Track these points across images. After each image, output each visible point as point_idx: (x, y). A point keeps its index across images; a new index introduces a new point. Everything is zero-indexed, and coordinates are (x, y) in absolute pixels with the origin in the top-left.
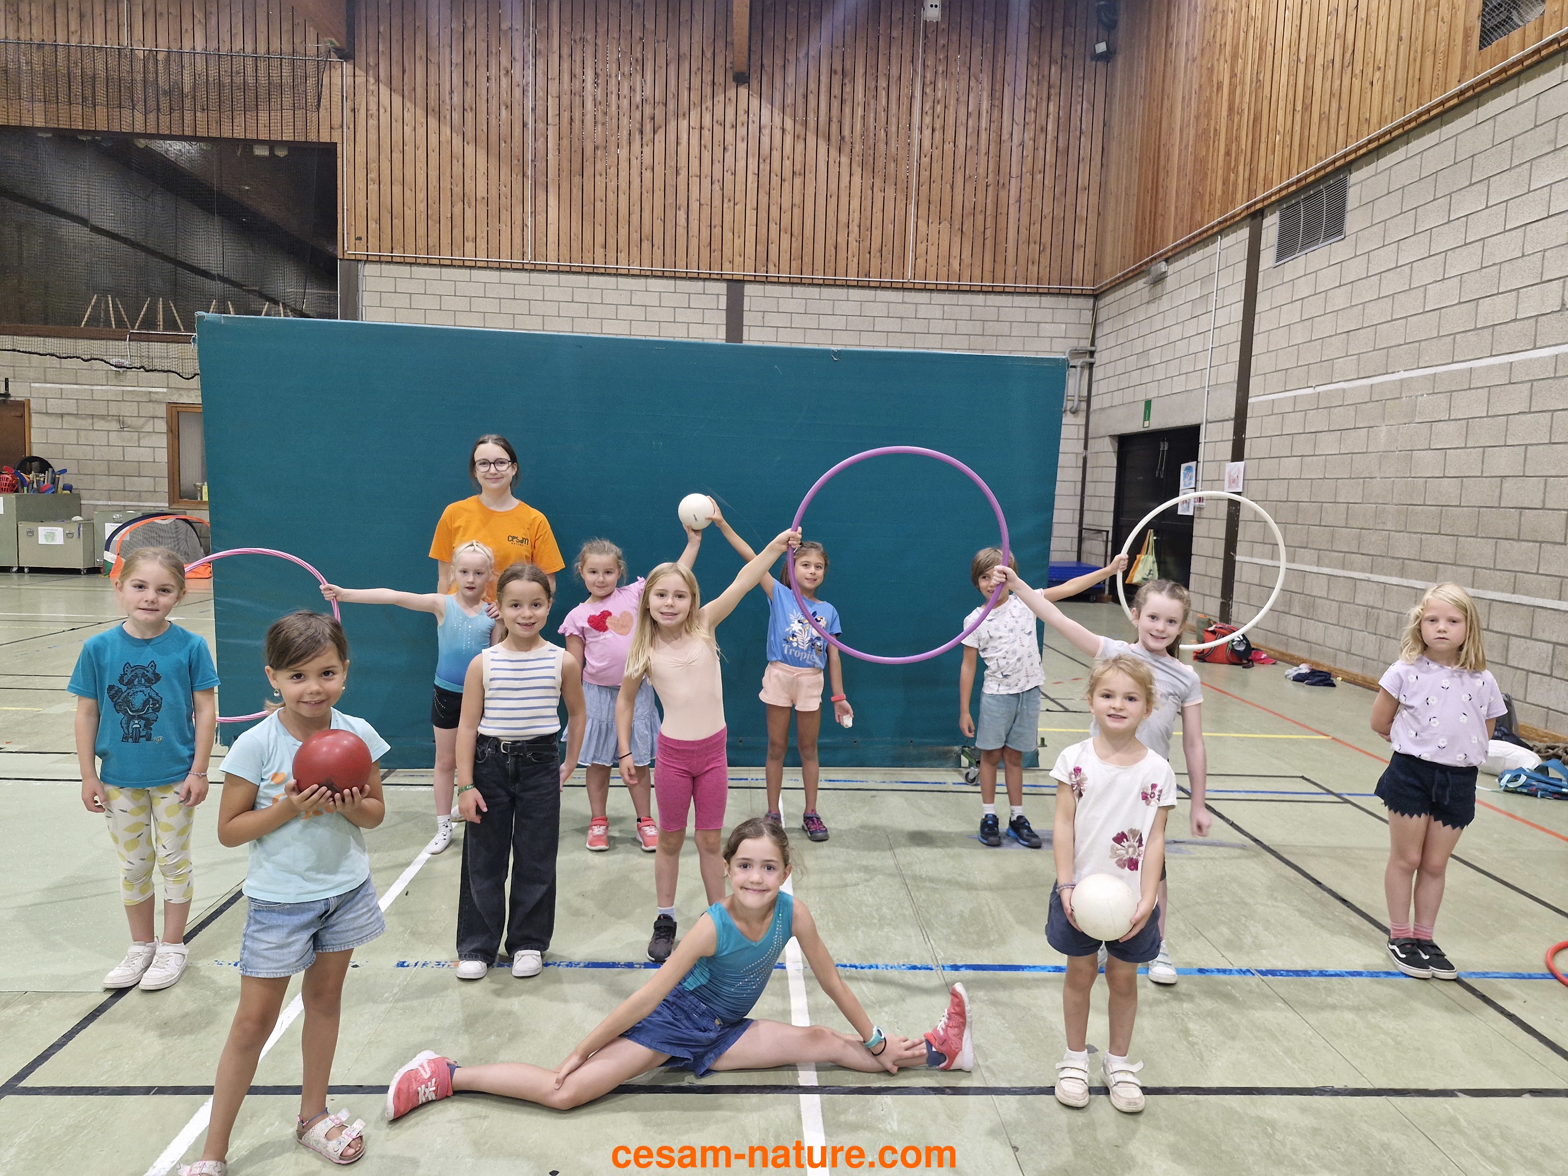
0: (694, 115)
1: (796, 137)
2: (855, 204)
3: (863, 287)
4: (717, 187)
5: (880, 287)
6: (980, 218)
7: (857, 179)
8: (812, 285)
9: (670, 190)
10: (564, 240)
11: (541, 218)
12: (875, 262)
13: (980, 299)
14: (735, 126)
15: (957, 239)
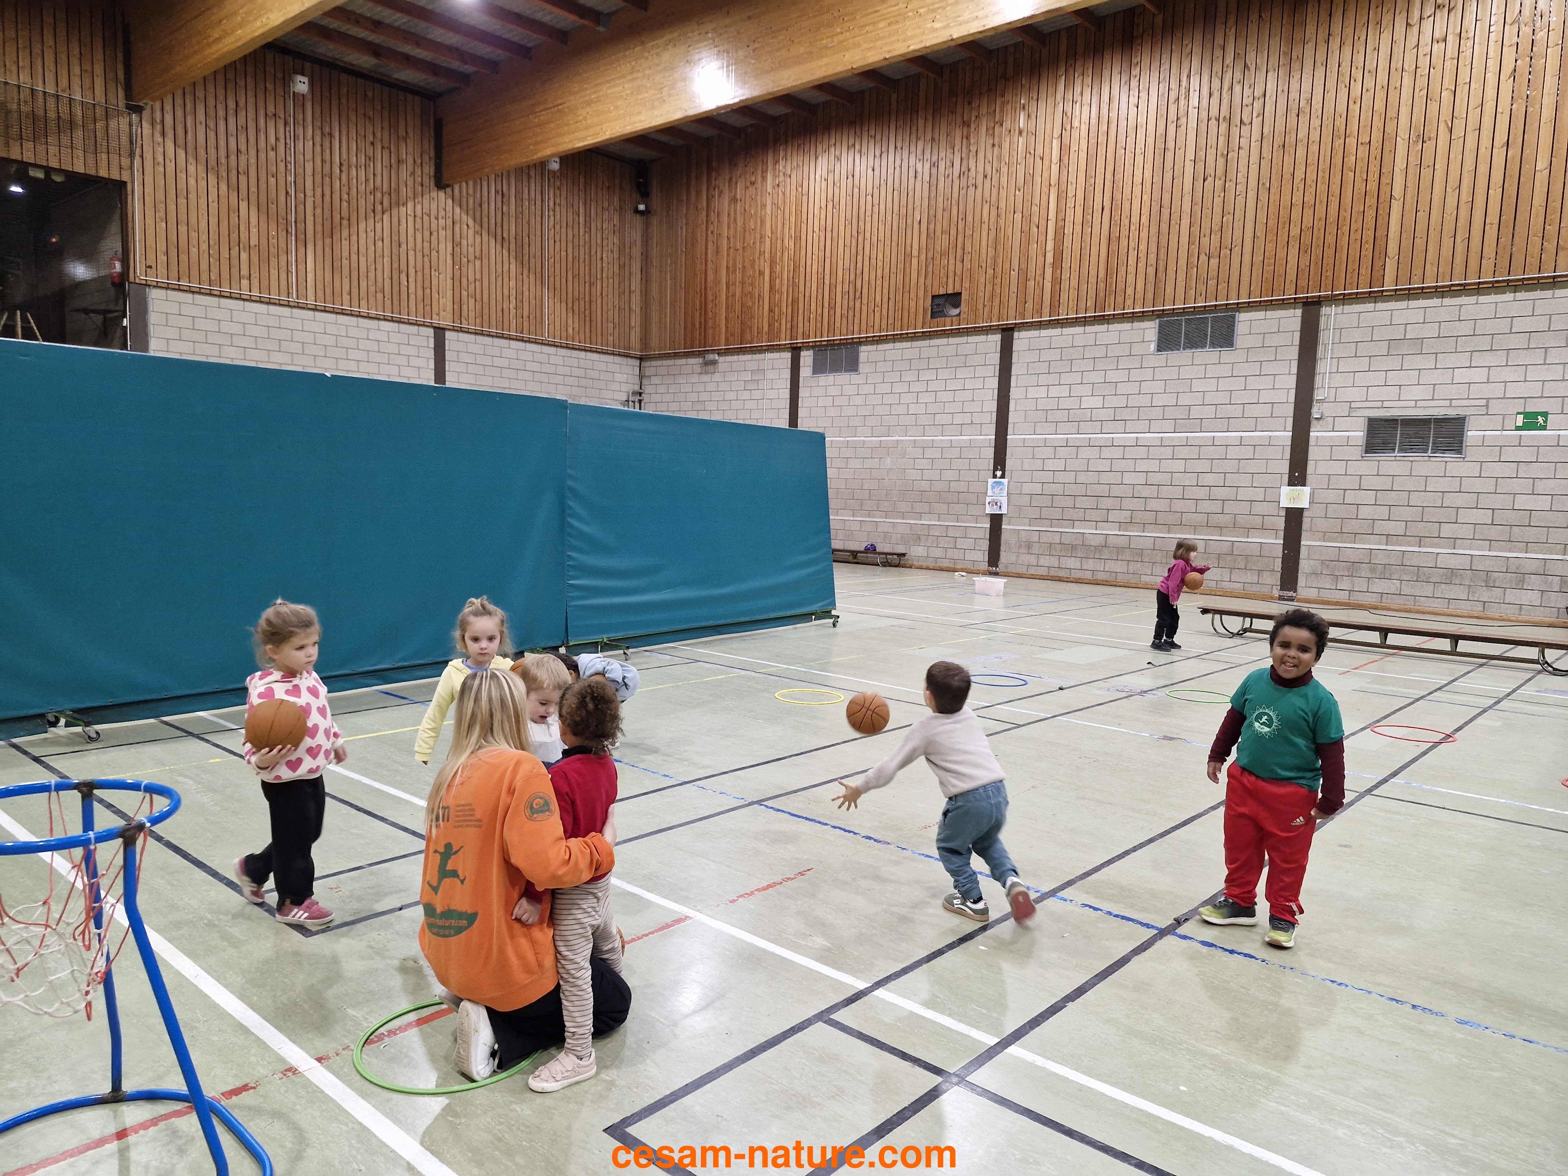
0: (410, 205)
1: (475, 232)
2: (512, 284)
3: (518, 340)
4: (426, 259)
5: (529, 341)
6: (582, 303)
7: (513, 267)
8: (489, 336)
9: (395, 258)
10: (320, 286)
11: (301, 267)
12: (526, 324)
13: (582, 354)
14: (437, 218)
15: (570, 315)
